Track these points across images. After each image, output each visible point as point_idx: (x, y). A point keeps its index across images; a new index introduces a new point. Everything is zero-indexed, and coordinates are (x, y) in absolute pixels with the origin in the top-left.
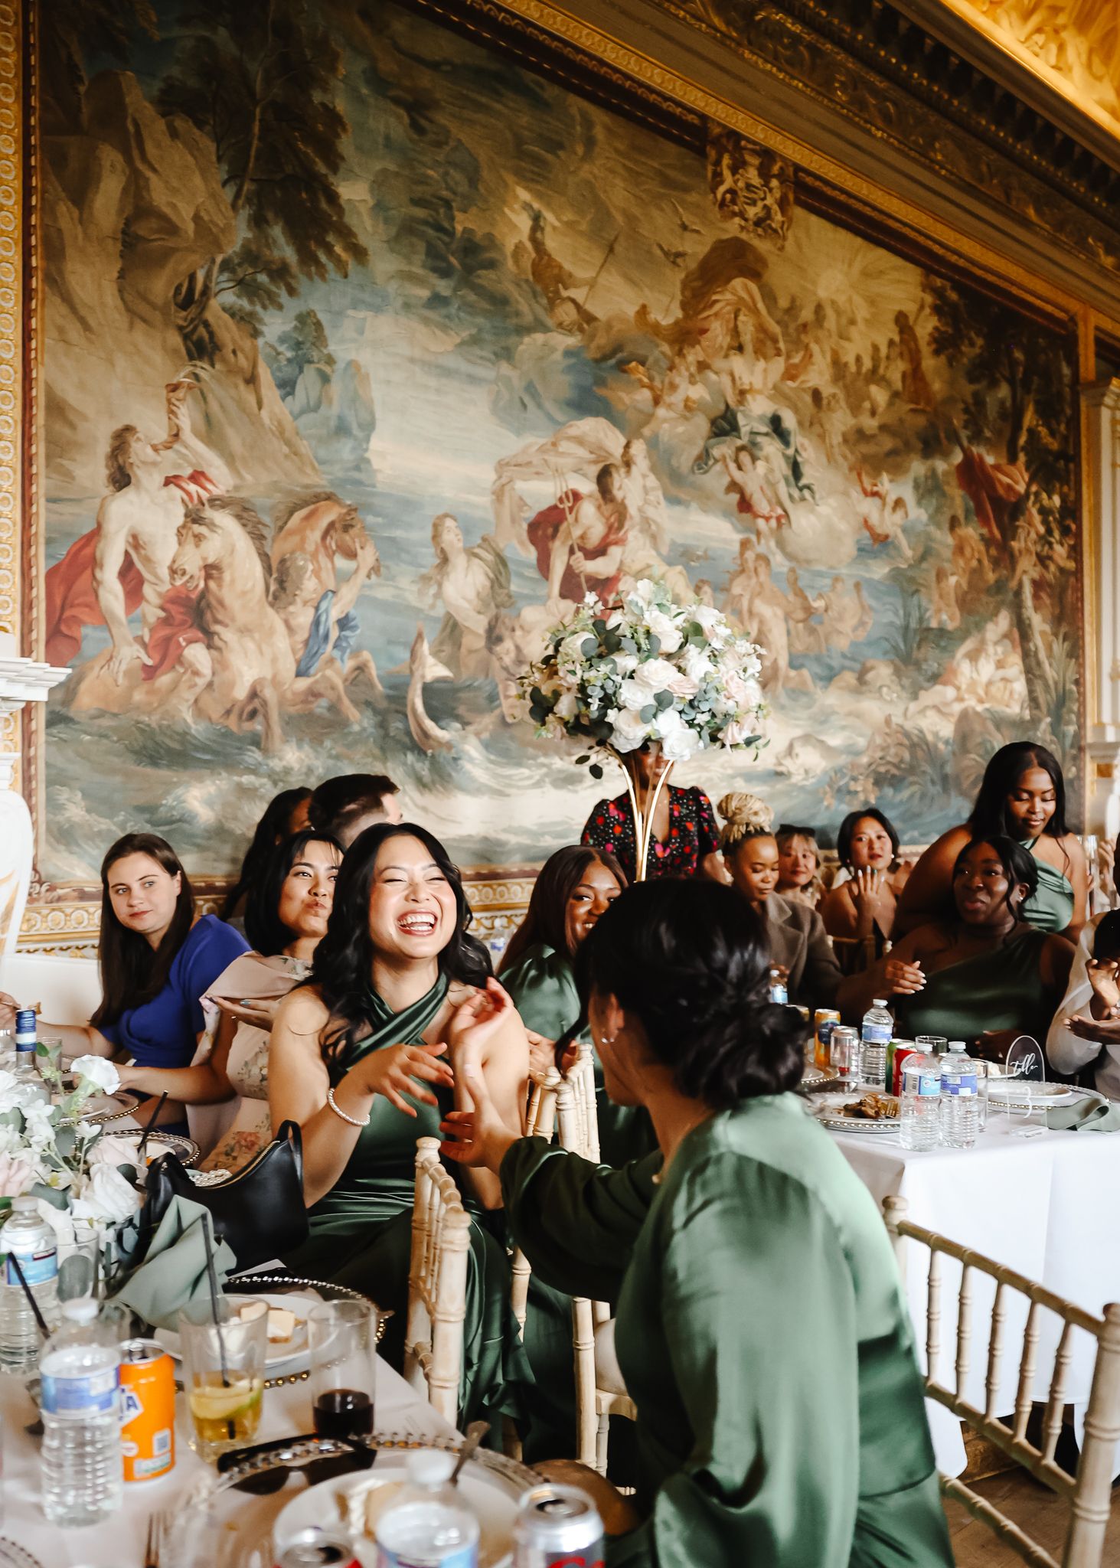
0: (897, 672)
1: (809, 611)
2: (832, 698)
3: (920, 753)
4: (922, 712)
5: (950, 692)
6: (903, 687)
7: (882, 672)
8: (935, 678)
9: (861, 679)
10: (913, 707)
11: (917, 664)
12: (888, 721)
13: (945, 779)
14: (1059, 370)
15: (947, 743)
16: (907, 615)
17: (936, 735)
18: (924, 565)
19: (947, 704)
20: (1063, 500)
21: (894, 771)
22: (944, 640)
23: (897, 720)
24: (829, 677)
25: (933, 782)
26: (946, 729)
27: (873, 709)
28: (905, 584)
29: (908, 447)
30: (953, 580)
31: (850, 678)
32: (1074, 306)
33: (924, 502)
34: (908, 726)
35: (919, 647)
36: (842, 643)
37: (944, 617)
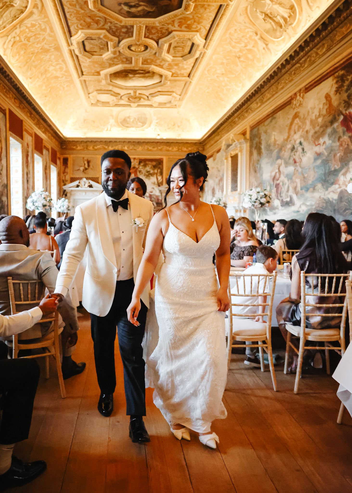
0: (323, 185)
1: (304, 178)
2: (308, 195)
3: (328, 204)
4: (329, 193)
5: (337, 186)
6: (324, 188)
7: (319, 186)
8: (333, 184)
9: (314, 189)
10: (327, 192)
11: (328, 181)
12: (320, 197)
13: (335, 210)
15: (336, 200)
16: (325, 170)
17: (333, 199)
18: (330, 155)
19: (336, 190)
21: (321, 209)
22: (336, 172)
23: (323, 196)
24: (307, 190)
25: (331, 211)
26: (336, 197)
27: (317, 195)
28: (326, 162)
29: (327, 127)
30: (338, 155)
31: (311, 189)
33: (331, 138)
34: (325, 197)
35: (328, 176)
36: (310, 182)
37: (336, 166)
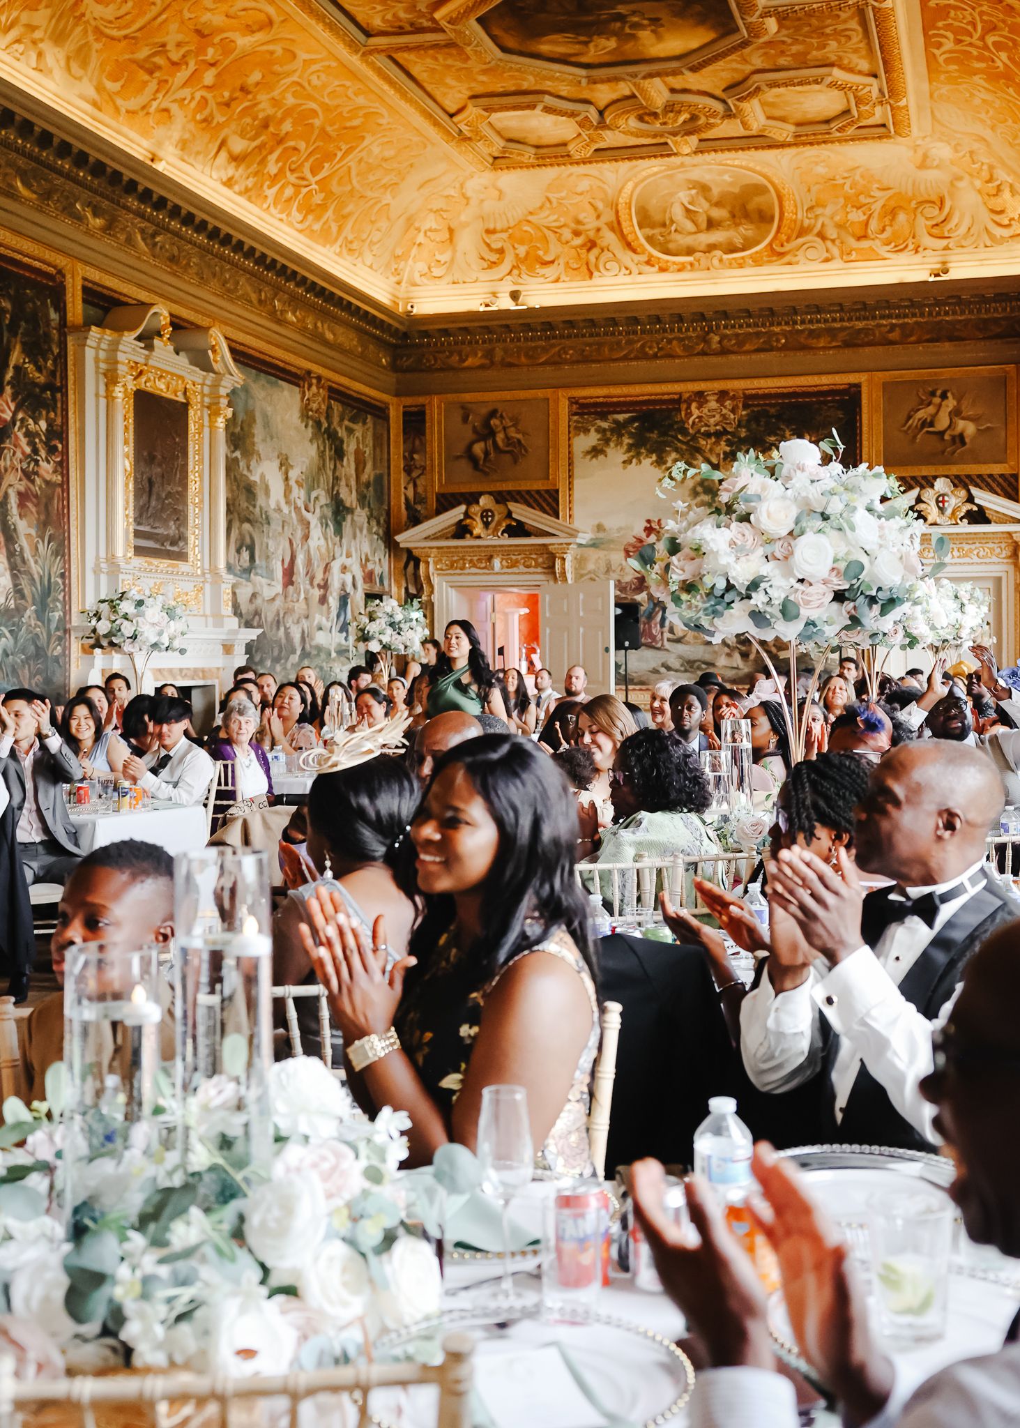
14: (47, 315)
20: (50, 424)
32: (61, 261)
